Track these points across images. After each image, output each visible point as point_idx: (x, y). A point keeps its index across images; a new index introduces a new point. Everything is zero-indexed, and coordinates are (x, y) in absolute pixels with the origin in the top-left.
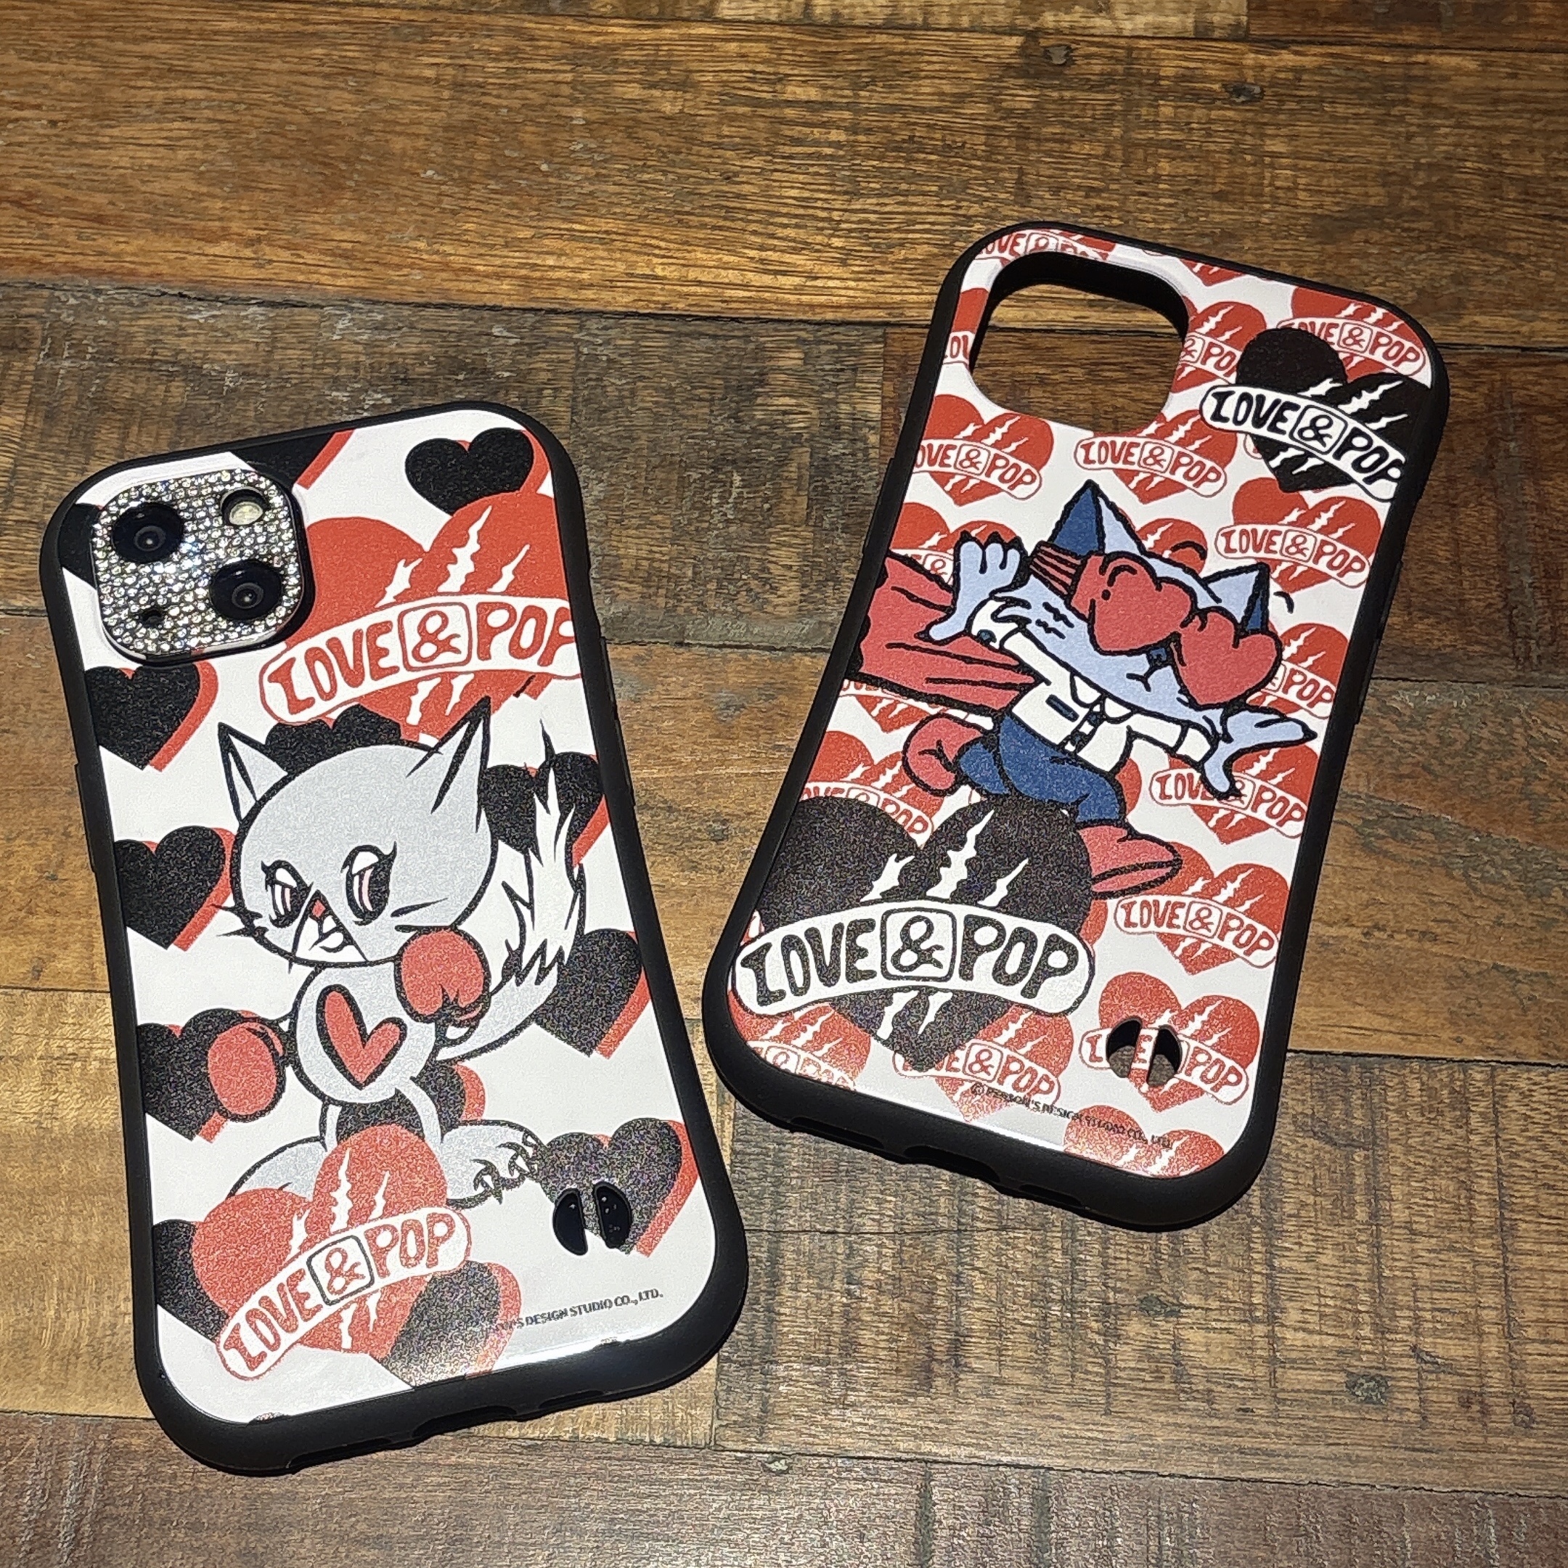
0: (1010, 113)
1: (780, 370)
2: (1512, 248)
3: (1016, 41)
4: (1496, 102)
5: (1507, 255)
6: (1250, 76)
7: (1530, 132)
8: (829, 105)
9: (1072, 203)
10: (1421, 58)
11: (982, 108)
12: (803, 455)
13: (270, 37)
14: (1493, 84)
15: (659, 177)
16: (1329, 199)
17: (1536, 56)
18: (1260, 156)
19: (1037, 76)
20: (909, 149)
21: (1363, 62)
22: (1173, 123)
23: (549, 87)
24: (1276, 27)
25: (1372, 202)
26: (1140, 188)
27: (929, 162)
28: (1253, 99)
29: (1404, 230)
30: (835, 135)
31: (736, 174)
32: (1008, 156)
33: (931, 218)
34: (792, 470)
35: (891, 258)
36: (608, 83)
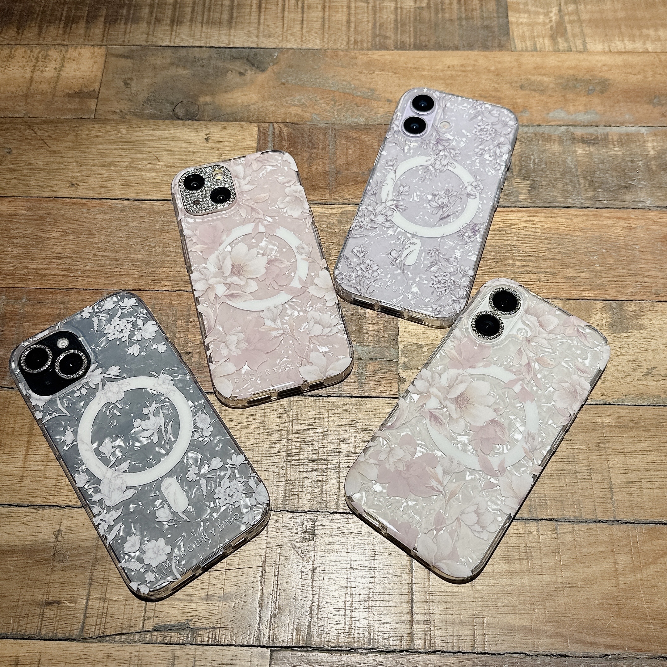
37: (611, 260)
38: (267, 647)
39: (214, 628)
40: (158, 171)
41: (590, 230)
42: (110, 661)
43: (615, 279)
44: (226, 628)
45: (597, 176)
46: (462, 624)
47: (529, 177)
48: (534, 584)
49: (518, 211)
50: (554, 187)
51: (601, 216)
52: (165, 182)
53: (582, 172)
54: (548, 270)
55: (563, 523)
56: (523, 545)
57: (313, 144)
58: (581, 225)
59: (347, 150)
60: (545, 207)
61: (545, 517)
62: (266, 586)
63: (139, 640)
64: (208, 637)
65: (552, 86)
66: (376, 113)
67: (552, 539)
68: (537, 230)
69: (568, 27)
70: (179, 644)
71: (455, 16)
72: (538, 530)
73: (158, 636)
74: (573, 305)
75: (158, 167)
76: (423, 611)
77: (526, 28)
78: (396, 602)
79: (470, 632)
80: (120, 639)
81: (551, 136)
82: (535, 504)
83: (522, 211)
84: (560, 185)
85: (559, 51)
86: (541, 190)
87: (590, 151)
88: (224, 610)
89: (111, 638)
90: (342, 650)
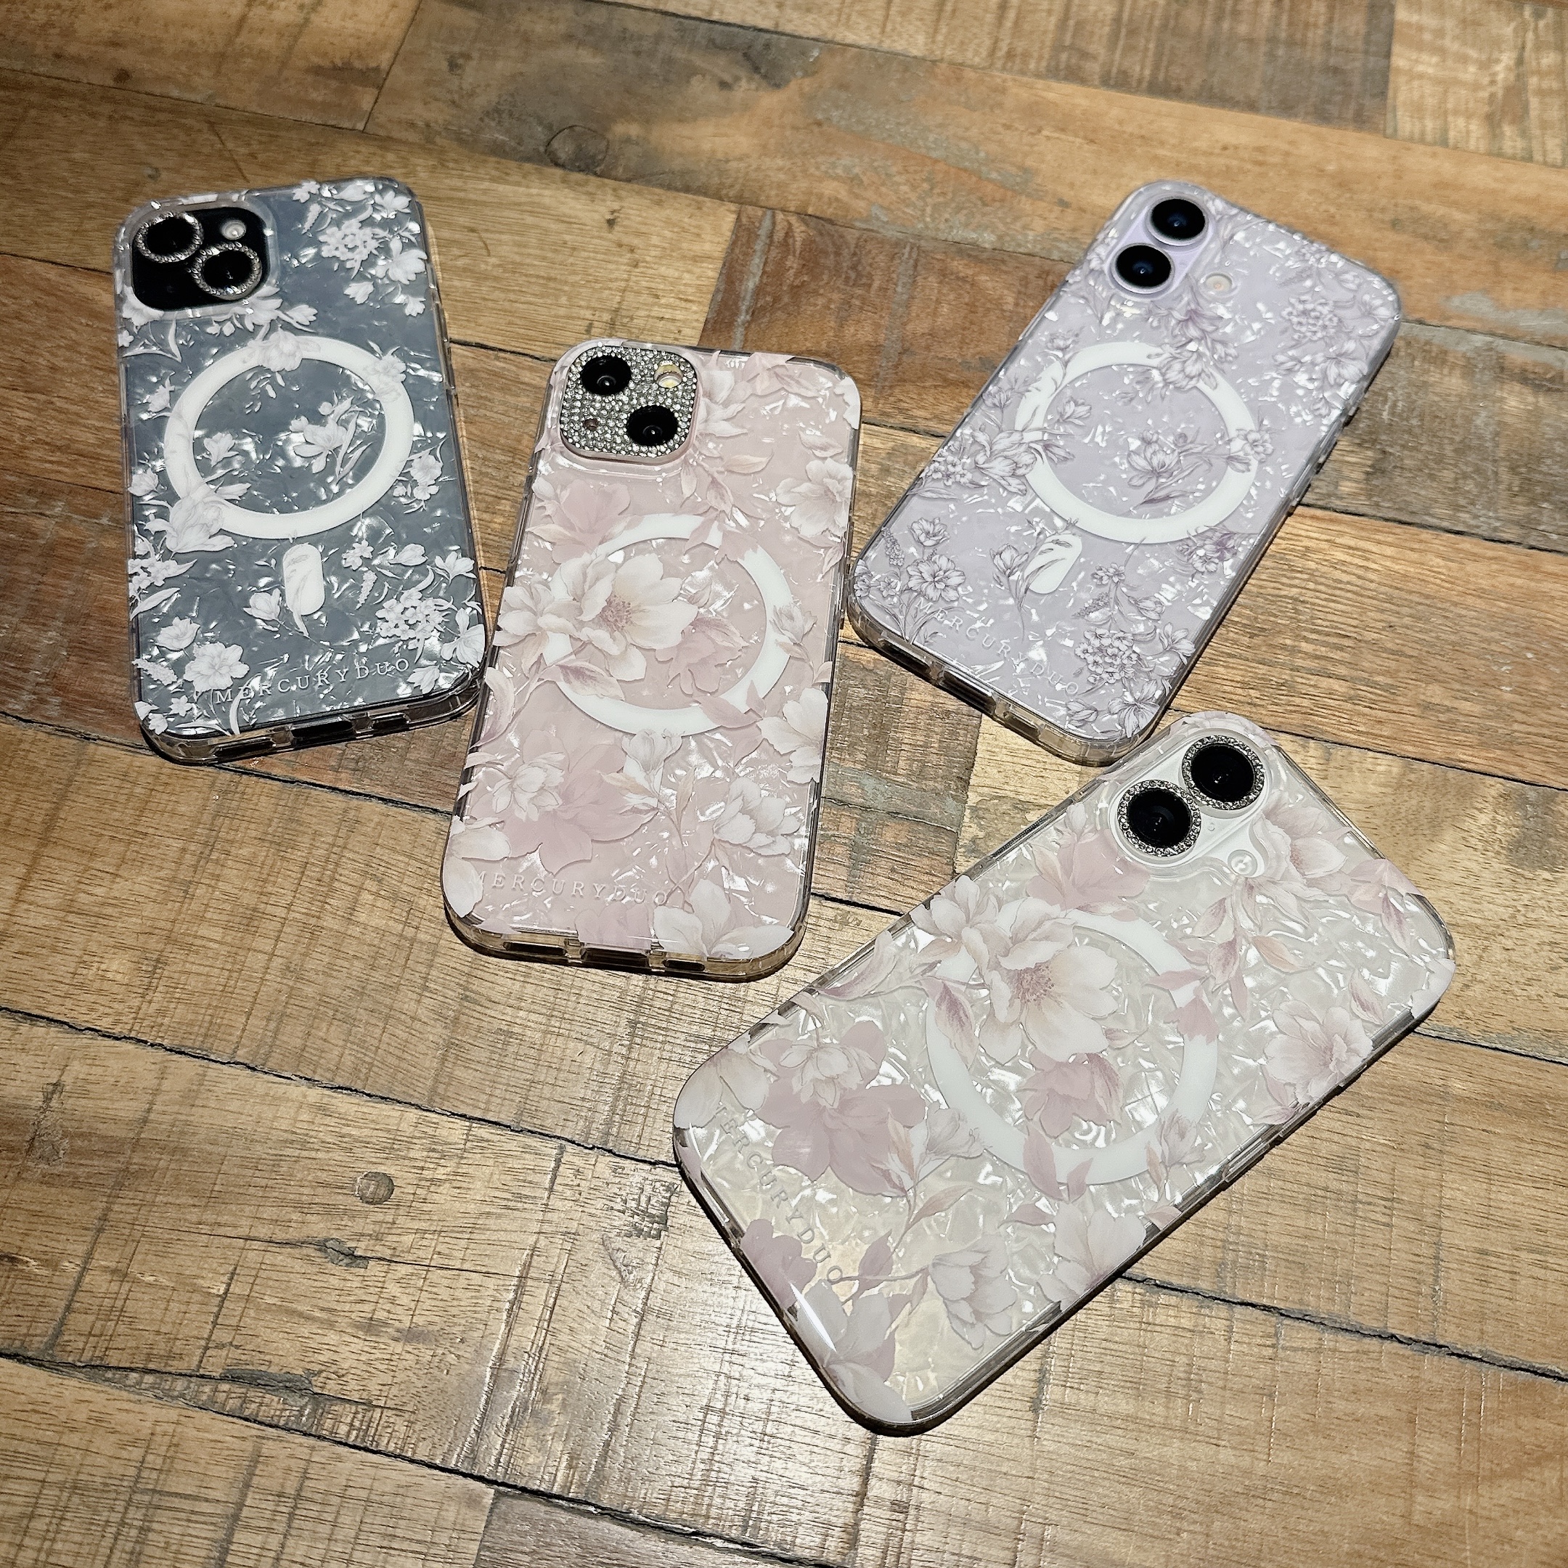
37: (1543, 681)
38: (490, 1482)
39: (369, 1405)
40: (481, 277)
41: (1504, 599)
42: (101, 1431)
43: (1546, 731)
44: (399, 1410)
45: (1544, 469)
46: (987, 1529)
47: (1374, 442)
48: (1192, 1465)
49: (1331, 521)
50: (1432, 477)
51: (1537, 569)
52: (490, 304)
53: (1508, 452)
54: (1379, 679)
55: (1297, 1323)
56: (1184, 1360)
57: (859, 275)
58: (1484, 583)
59: (938, 302)
60: (1401, 522)
61: (1254, 1300)
62: (518, 1330)
63: (182, 1396)
64: (351, 1425)
65: (1470, 234)
66: (1025, 227)
67: (1263, 1360)
68: (1371, 576)
69: (1534, 102)
70: (276, 1427)
71: (1261, 33)
72: (1230, 1330)
73: (229, 1394)
74: (1428, 777)
75: (483, 266)
76: (895, 1476)
77: (1428, 89)
78: (831, 1437)
79: (1002, 1554)
80: (140, 1383)
81: (1446, 352)
82: (1234, 1262)
83: (1339, 522)
84: (1448, 475)
85: (1500, 154)
86: (1398, 480)
87: (1536, 404)
88: (402, 1364)
89: (118, 1375)
90: (671, 1531)
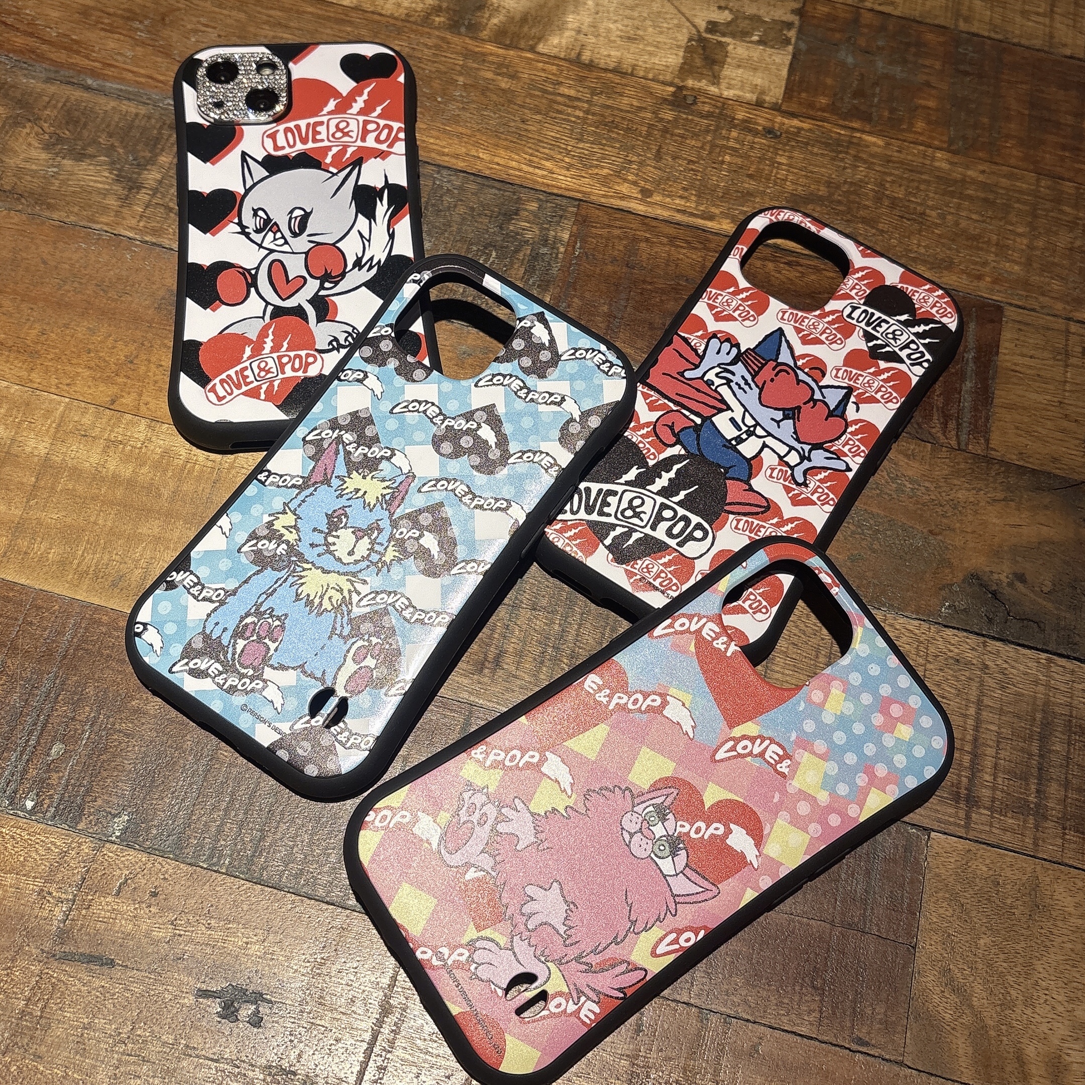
0: (661, 120)
1: (526, 210)
2: (880, 226)
3: (672, 89)
4: (889, 161)
5: (878, 229)
6: (777, 126)
7: (901, 178)
8: (578, 99)
9: (680, 165)
10: (858, 135)
11: (649, 115)
12: (527, 250)
13: (328, 19)
14: (890, 153)
15: (492, 115)
16: (800, 188)
17: (912, 145)
18: (773, 162)
19: (678, 106)
20: (612, 126)
21: (831, 131)
22: (736, 140)
23: (450, 65)
24: (793, 107)
25: (820, 193)
26: (714, 165)
27: (619, 134)
28: (776, 137)
29: (833, 209)
30: (578, 113)
31: (528, 121)
32: (656, 139)
33: (613, 158)
34: (521, 256)
35: (590, 172)
36: (478, 69)
